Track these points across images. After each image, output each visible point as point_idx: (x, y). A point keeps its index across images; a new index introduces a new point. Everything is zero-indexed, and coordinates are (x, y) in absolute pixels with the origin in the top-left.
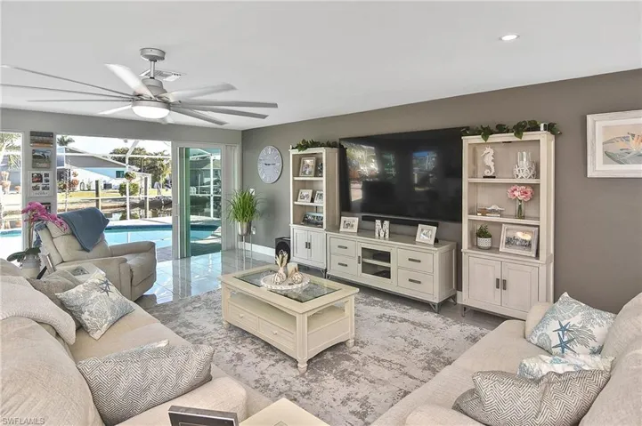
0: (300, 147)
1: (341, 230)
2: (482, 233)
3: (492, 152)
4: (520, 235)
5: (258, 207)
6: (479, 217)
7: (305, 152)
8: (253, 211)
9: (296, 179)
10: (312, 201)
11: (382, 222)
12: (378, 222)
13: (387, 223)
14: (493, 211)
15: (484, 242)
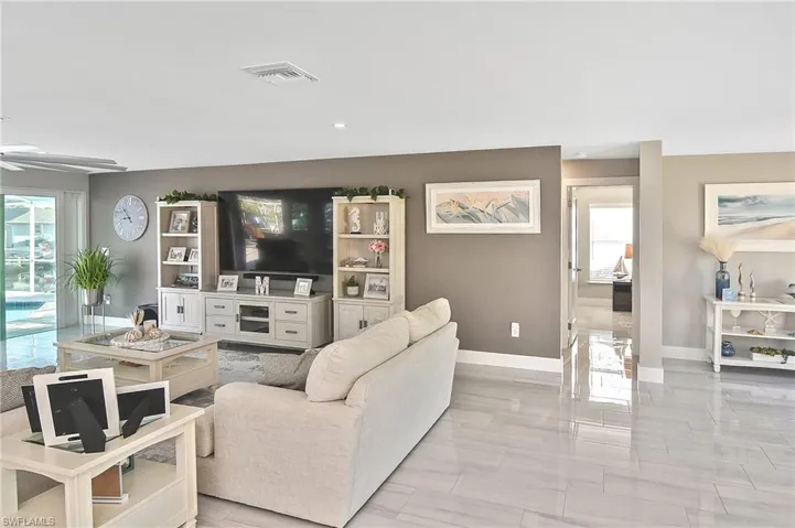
0: (169, 199)
1: (219, 288)
2: (352, 283)
3: (358, 211)
4: (377, 283)
5: (114, 270)
6: (347, 268)
7: (175, 205)
8: (106, 276)
9: (164, 235)
10: (186, 259)
11: (262, 279)
12: (258, 278)
13: (267, 279)
14: (360, 263)
15: (353, 290)
